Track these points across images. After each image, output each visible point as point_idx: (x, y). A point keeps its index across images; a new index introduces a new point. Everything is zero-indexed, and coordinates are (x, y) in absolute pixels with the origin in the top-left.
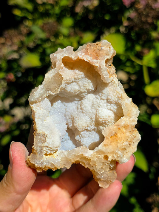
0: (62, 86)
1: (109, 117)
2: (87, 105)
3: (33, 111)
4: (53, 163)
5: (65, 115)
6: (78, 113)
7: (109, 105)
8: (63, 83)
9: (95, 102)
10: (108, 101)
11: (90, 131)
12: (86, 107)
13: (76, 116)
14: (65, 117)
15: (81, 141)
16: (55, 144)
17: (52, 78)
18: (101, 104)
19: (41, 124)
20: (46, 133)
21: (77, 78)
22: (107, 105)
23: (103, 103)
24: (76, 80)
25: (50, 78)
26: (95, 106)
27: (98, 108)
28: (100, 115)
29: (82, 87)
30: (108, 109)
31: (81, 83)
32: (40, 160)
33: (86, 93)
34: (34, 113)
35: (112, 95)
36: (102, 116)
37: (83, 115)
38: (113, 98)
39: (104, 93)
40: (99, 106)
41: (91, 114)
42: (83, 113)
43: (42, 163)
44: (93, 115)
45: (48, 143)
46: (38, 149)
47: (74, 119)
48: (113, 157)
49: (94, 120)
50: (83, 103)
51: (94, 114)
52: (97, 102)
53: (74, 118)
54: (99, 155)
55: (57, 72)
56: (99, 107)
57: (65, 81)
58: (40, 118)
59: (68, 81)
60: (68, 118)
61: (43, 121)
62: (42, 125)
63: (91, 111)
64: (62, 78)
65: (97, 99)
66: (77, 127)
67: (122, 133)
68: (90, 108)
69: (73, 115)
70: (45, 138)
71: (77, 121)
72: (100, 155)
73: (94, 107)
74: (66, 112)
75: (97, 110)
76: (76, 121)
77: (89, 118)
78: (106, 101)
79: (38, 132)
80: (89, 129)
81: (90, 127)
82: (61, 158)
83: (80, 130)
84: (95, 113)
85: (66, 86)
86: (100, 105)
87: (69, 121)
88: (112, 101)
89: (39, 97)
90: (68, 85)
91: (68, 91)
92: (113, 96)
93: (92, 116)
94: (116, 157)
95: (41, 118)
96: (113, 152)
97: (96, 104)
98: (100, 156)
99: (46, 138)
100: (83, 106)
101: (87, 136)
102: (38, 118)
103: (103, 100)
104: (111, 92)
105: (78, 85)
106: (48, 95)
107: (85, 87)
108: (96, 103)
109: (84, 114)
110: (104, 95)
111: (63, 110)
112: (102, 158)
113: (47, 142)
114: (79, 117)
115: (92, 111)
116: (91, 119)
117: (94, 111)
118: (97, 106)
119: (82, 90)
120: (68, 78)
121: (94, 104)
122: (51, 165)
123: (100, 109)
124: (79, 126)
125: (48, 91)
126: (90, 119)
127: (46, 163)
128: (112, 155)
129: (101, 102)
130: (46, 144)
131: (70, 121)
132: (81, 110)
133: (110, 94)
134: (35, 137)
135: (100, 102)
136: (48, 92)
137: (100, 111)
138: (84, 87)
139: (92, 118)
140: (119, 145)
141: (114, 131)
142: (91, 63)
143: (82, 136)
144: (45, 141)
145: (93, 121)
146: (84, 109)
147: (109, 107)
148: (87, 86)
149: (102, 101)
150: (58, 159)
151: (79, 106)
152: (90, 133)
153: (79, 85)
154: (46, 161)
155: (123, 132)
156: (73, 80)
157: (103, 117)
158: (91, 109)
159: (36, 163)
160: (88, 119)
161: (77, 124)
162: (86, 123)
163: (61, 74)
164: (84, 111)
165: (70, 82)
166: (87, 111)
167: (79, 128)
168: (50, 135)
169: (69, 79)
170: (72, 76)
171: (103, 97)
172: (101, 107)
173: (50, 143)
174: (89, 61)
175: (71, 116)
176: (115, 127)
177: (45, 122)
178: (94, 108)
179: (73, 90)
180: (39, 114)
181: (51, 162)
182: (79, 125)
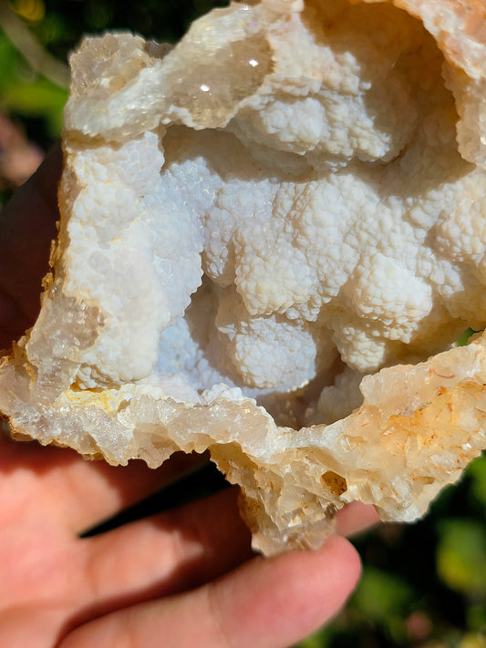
0: (254, 101)
1: (409, 308)
2: (328, 219)
3: (73, 176)
4: (94, 436)
5: (207, 218)
6: (271, 237)
7: (433, 257)
8: (265, 88)
9: (370, 220)
10: (434, 240)
11: (294, 323)
12: (318, 224)
13: (260, 246)
14: (205, 225)
15: (239, 346)
16: (131, 365)
17: (220, 53)
18: (397, 239)
19: (92, 257)
20: (105, 307)
21: (336, 85)
22: (422, 257)
23: (407, 240)
24: (327, 94)
25: (210, 51)
26: (364, 236)
27: (373, 251)
28: (372, 290)
29: (341, 134)
30: (418, 274)
31: (346, 114)
32: (39, 409)
33: (344, 165)
34: (75, 190)
35: (466, 221)
36: (381, 298)
37: (295, 256)
38: (467, 240)
39: (433, 200)
40: (385, 243)
41: (333, 264)
42: (295, 244)
43: (43, 422)
44: (337, 272)
45: (99, 354)
46: (47, 365)
47: (242, 253)
48: (367, 491)
49: (334, 292)
50: (315, 204)
51: (346, 271)
52: (381, 224)
53: (248, 249)
54: (307, 462)
55: (256, 30)
56: (380, 247)
57: (277, 86)
58: (98, 223)
59: (288, 89)
60: (216, 234)
61: (104, 239)
62: (96, 261)
63: (335, 252)
64: (270, 67)
65: (388, 210)
66: (249, 296)
67: (446, 410)
68: (334, 235)
69: (245, 234)
70: (93, 327)
71: (257, 270)
72: (312, 461)
73: (359, 238)
74: (217, 204)
75: (366, 261)
76: (252, 270)
77: (312, 278)
78: (423, 234)
79: (68, 288)
80: (293, 315)
81: (301, 311)
82: (137, 425)
83: (254, 312)
84: (351, 268)
85: (269, 104)
86: (391, 246)
87: (217, 252)
88: (457, 250)
89: (126, 126)
90: (279, 104)
91: (271, 131)
92: (470, 230)
93: (333, 272)
94: (378, 496)
95: (102, 224)
96: (374, 475)
97: (371, 231)
98: (312, 466)
99: (98, 329)
100: (307, 217)
101: (272, 337)
102: (85, 219)
103: (415, 225)
104: (465, 206)
105: (327, 116)
106: (167, 121)
107: (357, 137)
108: (376, 225)
109: (300, 254)
110: (428, 207)
111: (203, 194)
112: (318, 480)
113: (100, 349)
114: (273, 259)
115: (341, 251)
116: (324, 284)
117: (351, 256)
118: (374, 242)
119: (333, 148)
120: (296, 74)
121: (365, 226)
122: (83, 444)
123: (380, 257)
124: (256, 297)
125: (179, 105)
126: (316, 281)
127: (63, 427)
128: (364, 481)
129: (403, 231)
130: (89, 356)
131: (220, 251)
132: (290, 229)
133: (459, 212)
134: (46, 303)
135: (398, 229)
136: (172, 108)
137: (380, 273)
138: (351, 134)
139: (331, 282)
140: (414, 461)
141: (417, 398)
142: (448, 47)
143: (248, 329)
144: (90, 344)
145: (326, 295)
146: (310, 231)
147: (428, 265)
148: (364, 137)
149: (409, 228)
150: (125, 428)
151: (288, 204)
152: (290, 328)
153: (331, 122)
154: (67, 423)
155: (449, 405)
156: (316, 88)
157: (384, 302)
158: (340, 239)
159: (18, 415)
160: (309, 282)
161: (252, 286)
162: (295, 293)
163: (274, 42)
164: (302, 241)
165: (298, 92)
166: (319, 246)
167: (257, 304)
168: (120, 319)
169: (302, 78)
170: (318, 65)
171: (417, 214)
172: (390, 251)
173: (112, 356)
174: (443, 34)
175: (235, 233)
176: (427, 379)
177: (116, 245)
178: (355, 242)
179: (296, 131)
180: (98, 202)
181: (88, 429)
182: (258, 290)
